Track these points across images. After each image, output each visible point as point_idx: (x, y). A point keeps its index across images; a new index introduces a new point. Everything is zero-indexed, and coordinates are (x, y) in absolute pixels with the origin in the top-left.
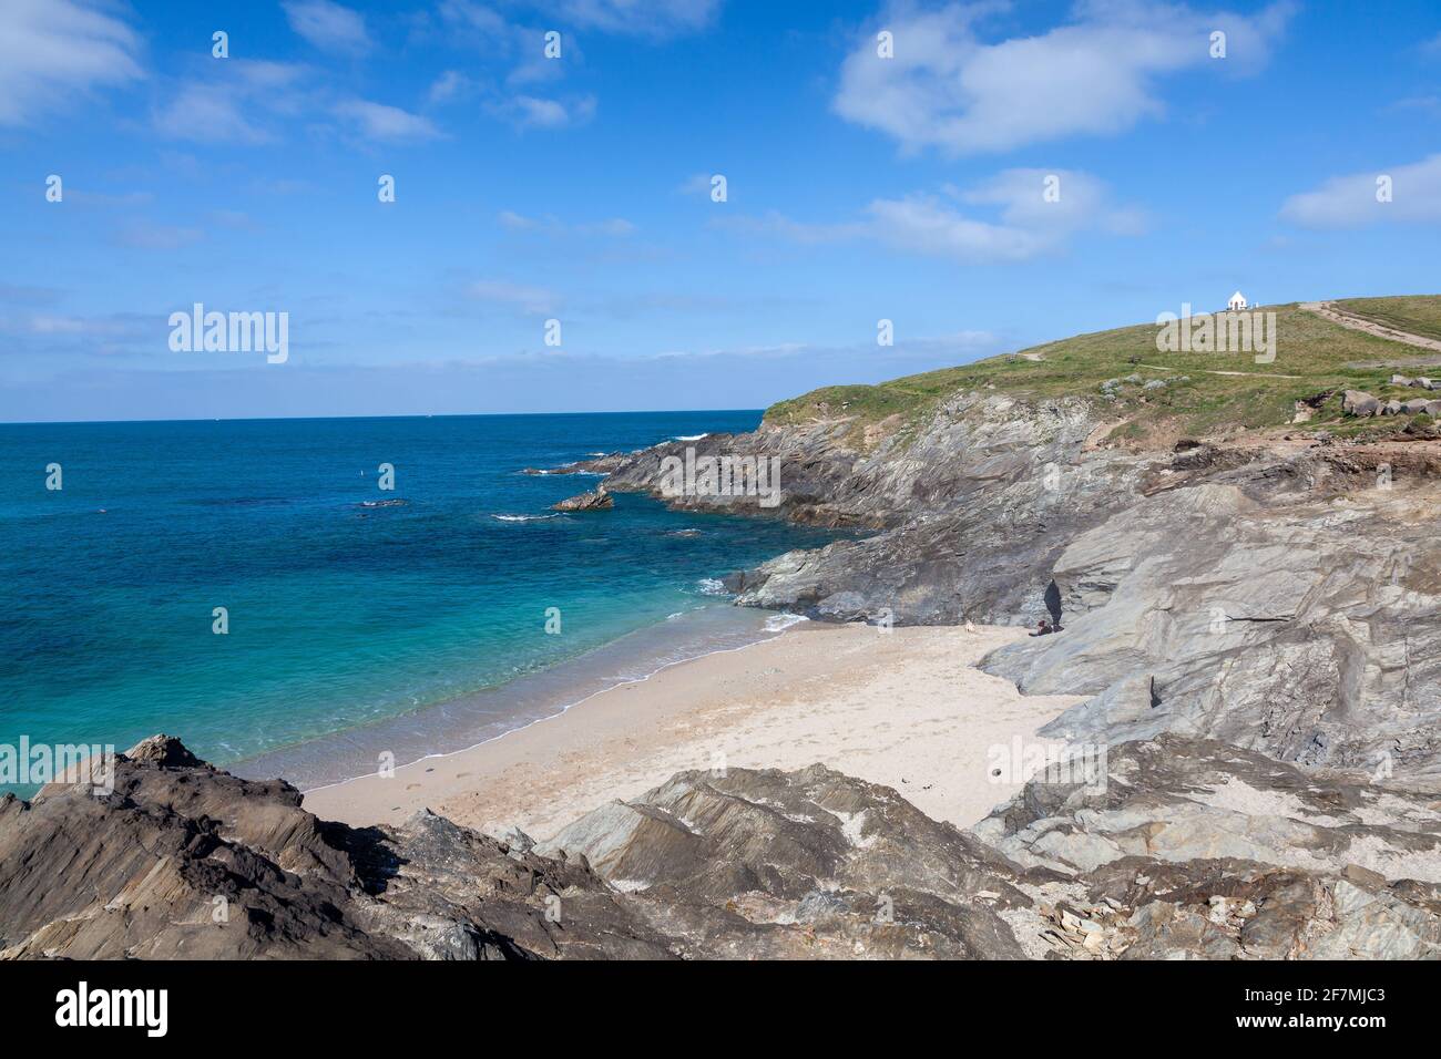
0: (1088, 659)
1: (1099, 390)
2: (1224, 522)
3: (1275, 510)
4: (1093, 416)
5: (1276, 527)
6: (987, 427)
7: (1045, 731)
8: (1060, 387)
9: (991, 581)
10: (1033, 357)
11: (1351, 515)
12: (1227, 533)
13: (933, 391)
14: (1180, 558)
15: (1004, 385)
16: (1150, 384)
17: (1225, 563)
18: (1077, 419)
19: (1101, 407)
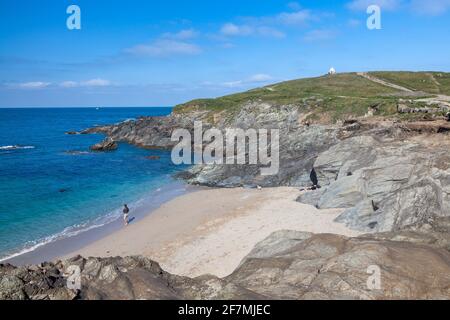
0: (341, 196)
1: (301, 102)
2: (371, 148)
3: (386, 144)
4: (300, 111)
5: (388, 150)
6: (261, 115)
7: (336, 220)
8: (286, 101)
9: (289, 171)
10: (271, 89)
11: (412, 145)
12: (373, 152)
13: (238, 101)
14: (359, 161)
15: (265, 100)
16: (319, 100)
17: (376, 162)
18: (294, 112)
19: (302, 108)
